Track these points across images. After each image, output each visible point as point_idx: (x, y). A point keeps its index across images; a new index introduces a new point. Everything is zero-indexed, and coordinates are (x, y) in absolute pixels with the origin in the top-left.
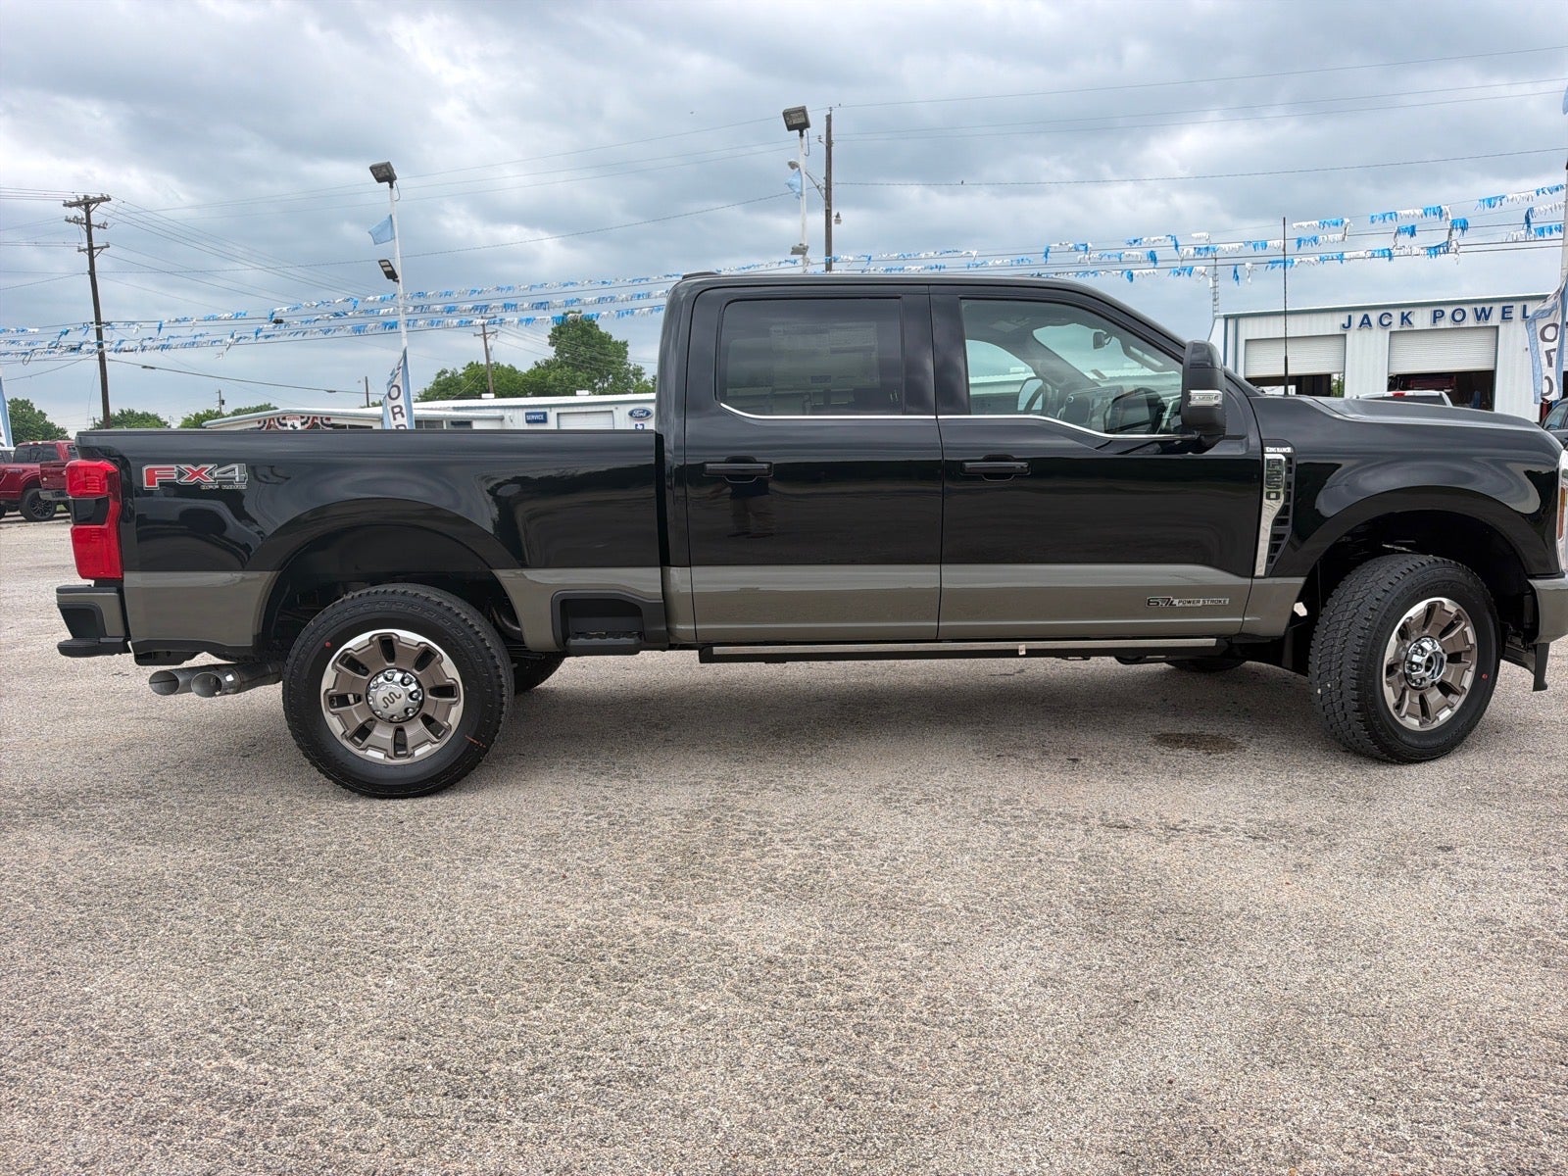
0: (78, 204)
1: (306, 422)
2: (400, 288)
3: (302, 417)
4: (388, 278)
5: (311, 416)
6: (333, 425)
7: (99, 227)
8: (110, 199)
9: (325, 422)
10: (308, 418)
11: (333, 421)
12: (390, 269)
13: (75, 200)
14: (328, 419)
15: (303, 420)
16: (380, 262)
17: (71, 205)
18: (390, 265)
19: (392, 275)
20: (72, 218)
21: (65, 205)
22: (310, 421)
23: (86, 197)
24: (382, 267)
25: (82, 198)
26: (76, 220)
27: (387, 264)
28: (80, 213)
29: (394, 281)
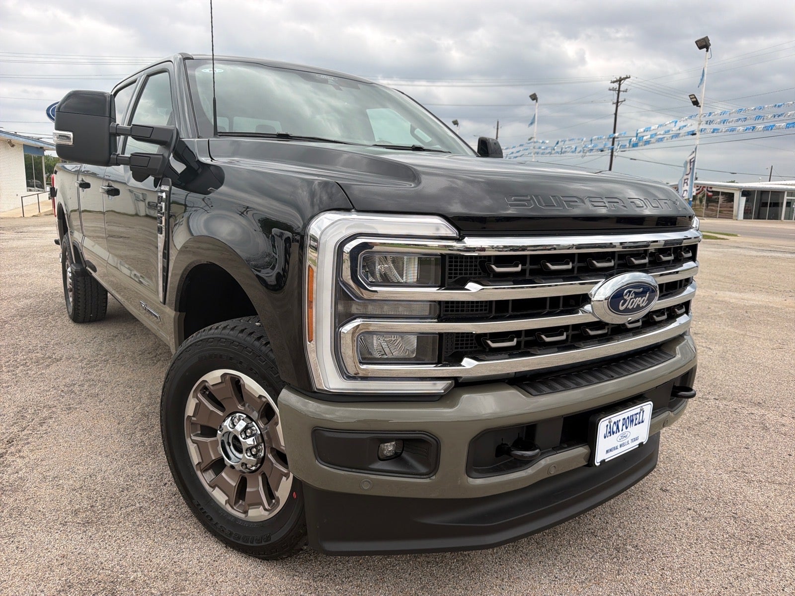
0: (616, 81)
1: (699, 189)
2: (701, 110)
3: (698, 186)
4: (694, 105)
5: (702, 186)
6: (712, 192)
7: (624, 91)
8: (630, 77)
9: (709, 189)
10: (701, 187)
11: (713, 189)
12: (695, 100)
13: (615, 80)
14: (711, 188)
15: (698, 188)
16: (689, 96)
17: (614, 82)
18: (695, 98)
19: (696, 103)
20: (611, 88)
21: (611, 82)
22: (701, 189)
23: (620, 78)
24: (691, 99)
25: (618, 78)
26: (614, 89)
27: (693, 97)
28: (616, 85)
29: (697, 106)
